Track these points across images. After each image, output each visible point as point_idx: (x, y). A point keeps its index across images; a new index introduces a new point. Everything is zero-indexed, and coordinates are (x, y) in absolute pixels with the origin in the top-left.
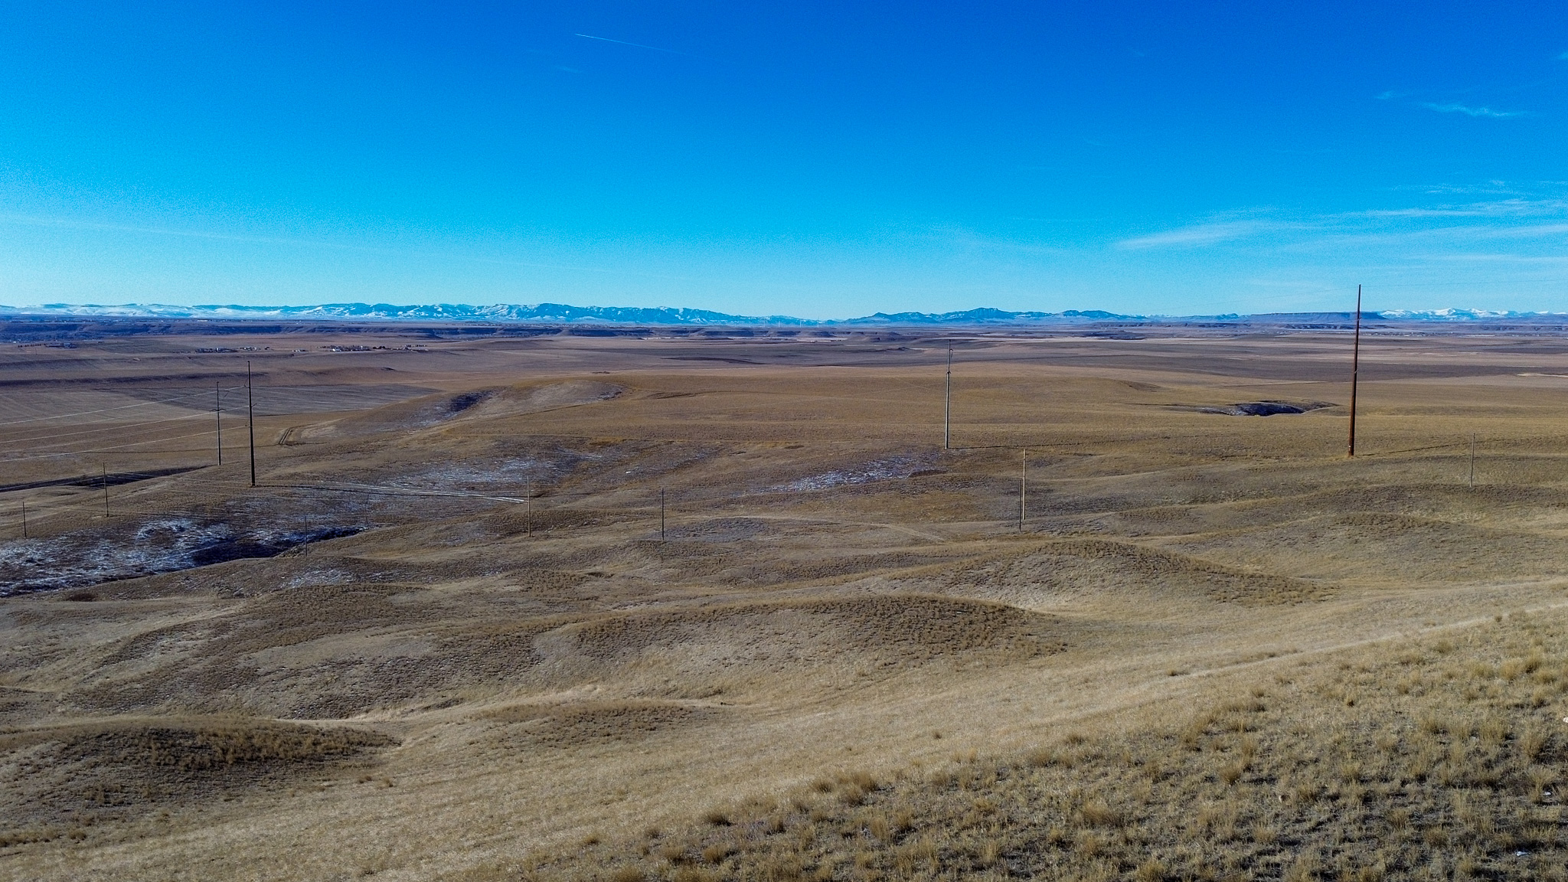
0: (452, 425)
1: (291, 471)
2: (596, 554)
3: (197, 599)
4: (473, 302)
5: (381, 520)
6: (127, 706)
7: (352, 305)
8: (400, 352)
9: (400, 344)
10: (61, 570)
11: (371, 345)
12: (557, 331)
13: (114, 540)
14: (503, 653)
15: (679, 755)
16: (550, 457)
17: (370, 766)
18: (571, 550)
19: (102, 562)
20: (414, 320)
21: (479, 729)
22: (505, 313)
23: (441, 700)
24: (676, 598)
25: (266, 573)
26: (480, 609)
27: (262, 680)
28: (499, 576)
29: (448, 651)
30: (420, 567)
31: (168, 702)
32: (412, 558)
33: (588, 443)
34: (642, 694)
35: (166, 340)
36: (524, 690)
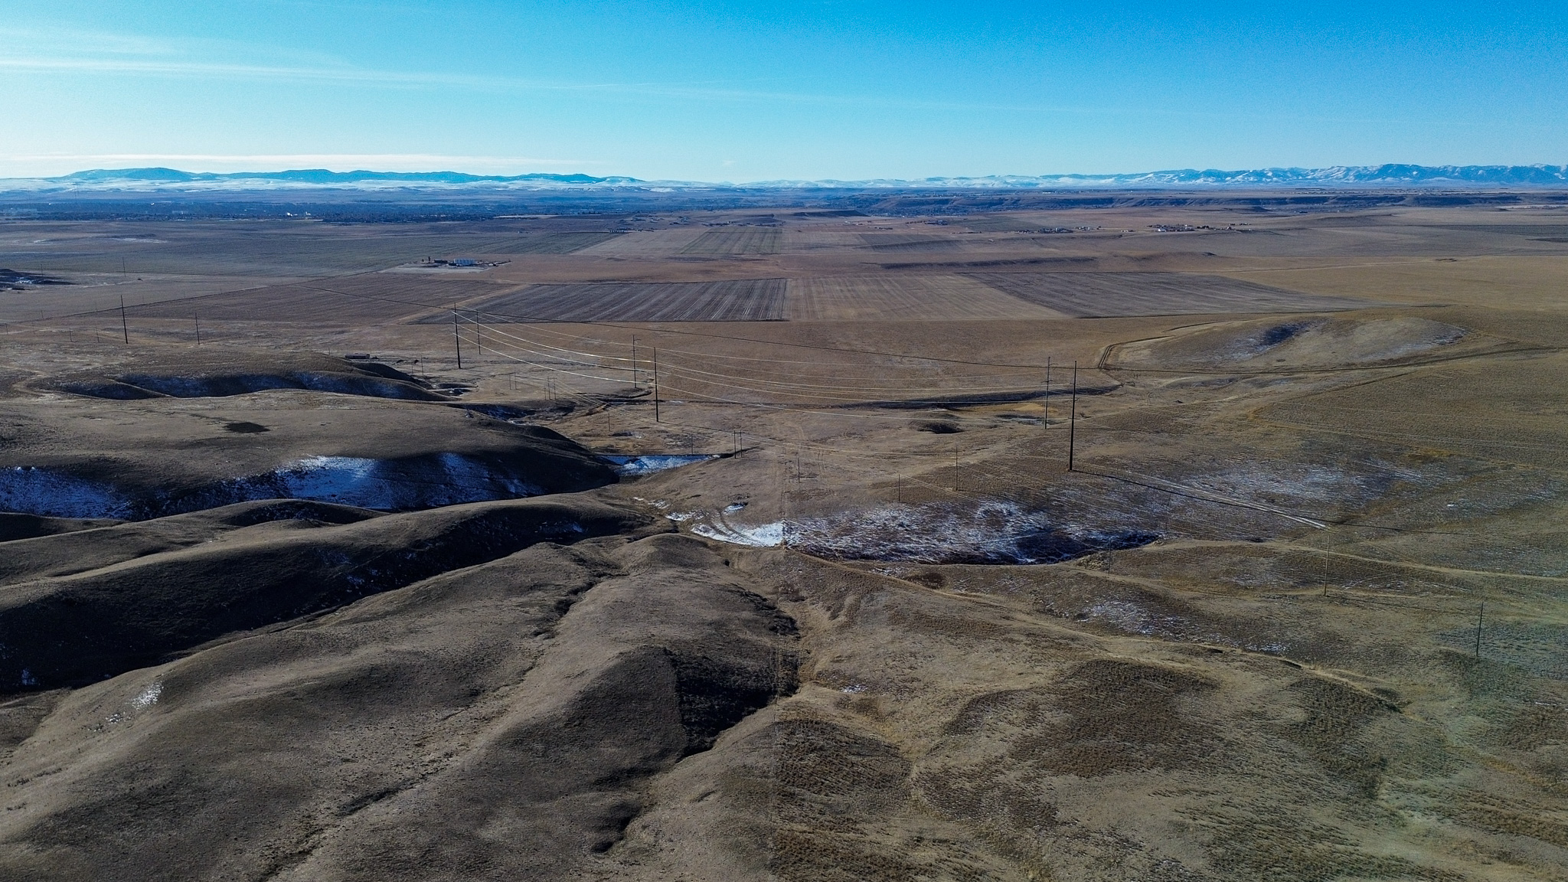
9: (1224, 221)
11: (1195, 223)
12: (1400, 199)
20: (1242, 187)
22: (1341, 176)
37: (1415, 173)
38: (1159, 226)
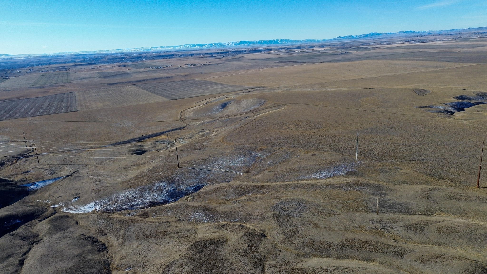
37: (248, 43)
38: (188, 64)
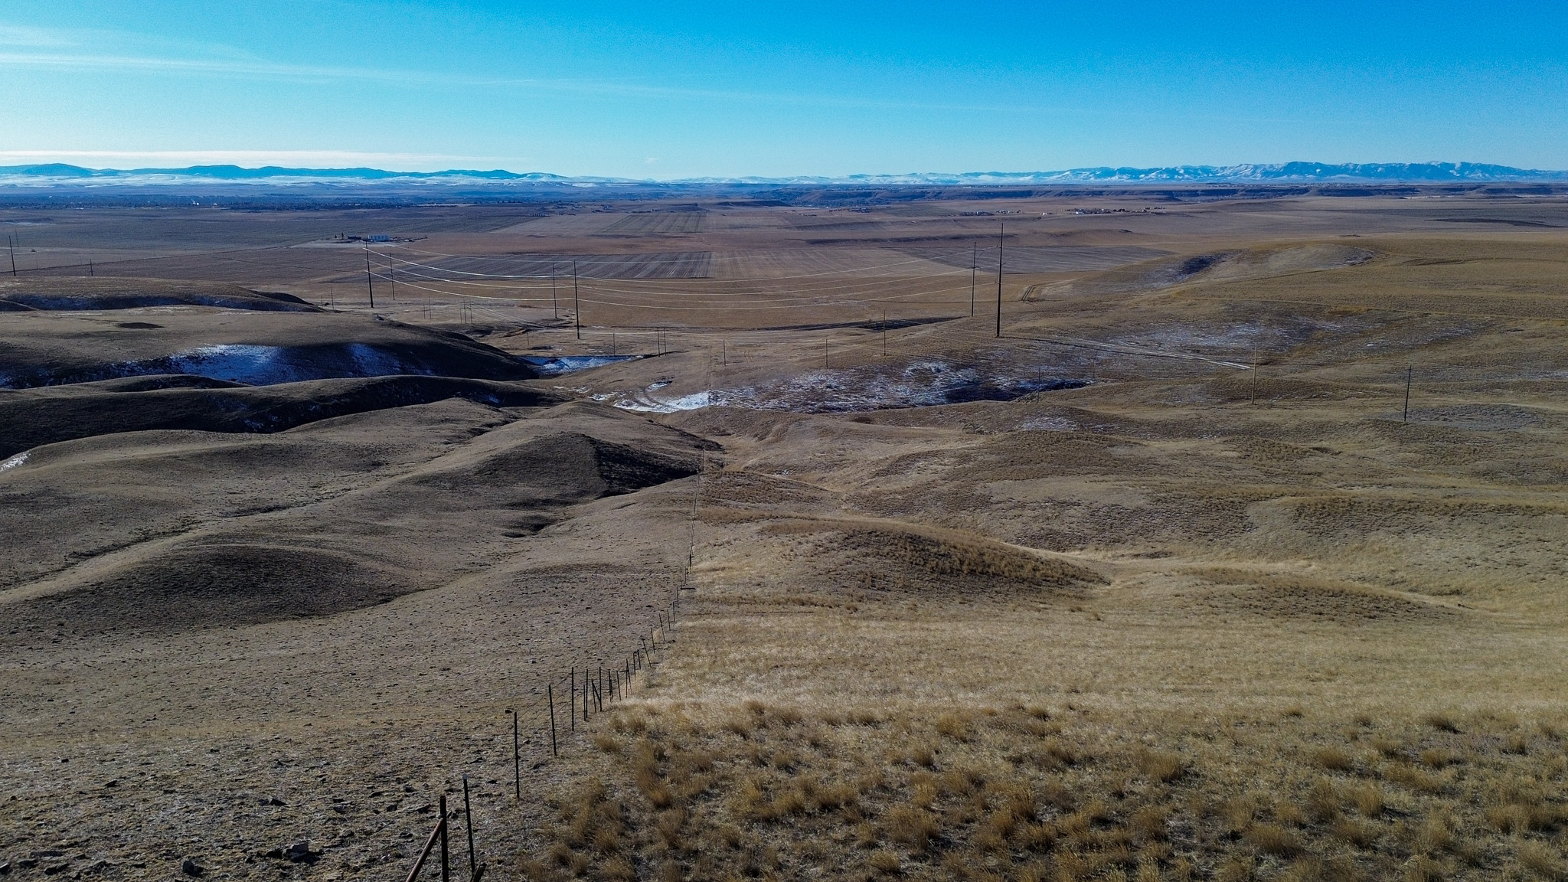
0: (1183, 287)
1: (1030, 325)
2: (1322, 428)
3: (947, 431)
4: (1215, 163)
5: (1106, 375)
6: (891, 513)
7: (1095, 169)
8: (1138, 215)
9: (1141, 206)
10: (849, 396)
11: (1111, 208)
12: (1305, 191)
13: (889, 375)
14: (1214, 515)
15: (1402, 650)
16: (1282, 324)
17: (1081, 598)
18: (1295, 422)
19: (880, 393)
20: (1156, 183)
21: (1185, 584)
22: (1249, 173)
23: (1150, 551)
24: (1414, 485)
25: (1003, 415)
26: (1195, 470)
27: (994, 507)
28: (1218, 440)
29: (1160, 506)
30: (1140, 424)
31: (920, 514)
32: (1133, 414)
33: (1326, 311)
34: (1363, 579)
35: (936, 204)
36: (1233, 555)
37: (1318, 170)
